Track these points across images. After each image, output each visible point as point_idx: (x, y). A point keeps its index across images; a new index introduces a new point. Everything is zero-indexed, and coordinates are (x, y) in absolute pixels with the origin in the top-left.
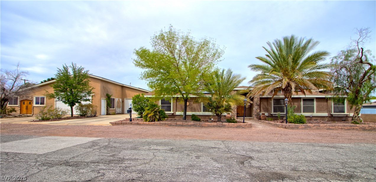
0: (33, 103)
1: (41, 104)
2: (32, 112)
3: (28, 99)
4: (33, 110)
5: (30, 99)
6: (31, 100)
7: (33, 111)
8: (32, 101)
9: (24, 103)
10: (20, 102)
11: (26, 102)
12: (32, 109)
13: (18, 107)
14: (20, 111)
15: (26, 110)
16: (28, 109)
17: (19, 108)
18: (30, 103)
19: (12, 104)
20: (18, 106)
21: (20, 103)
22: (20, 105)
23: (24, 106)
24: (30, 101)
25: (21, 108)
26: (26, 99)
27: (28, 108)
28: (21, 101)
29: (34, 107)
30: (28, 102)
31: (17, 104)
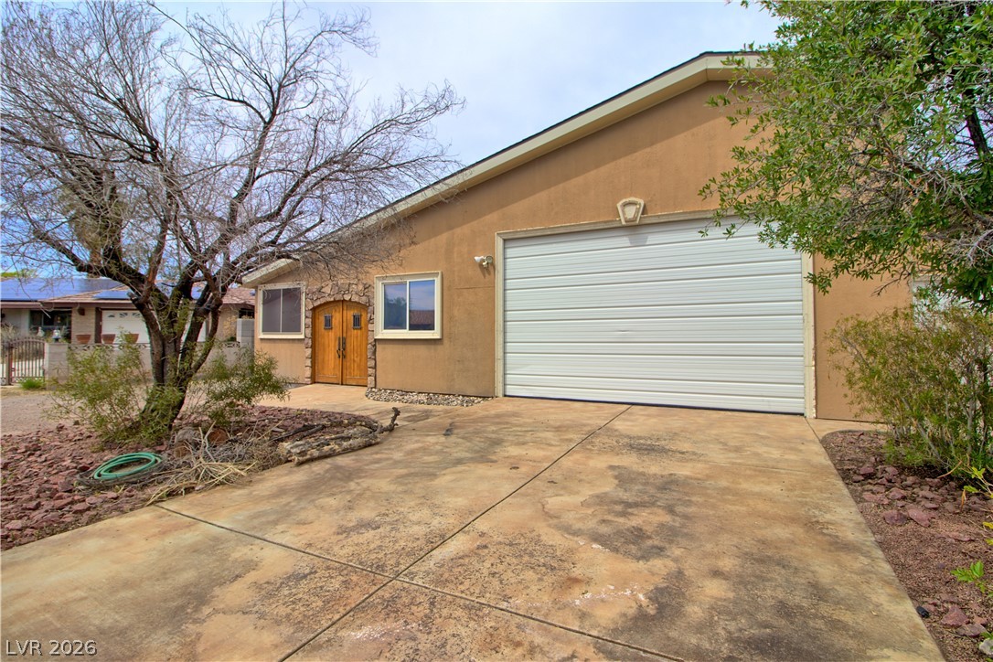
0: (371, 320)
1: (412, 327)
2: (371, 371)
3: (347, 297)
4: (371, 363)
5: (355, 298)
6: (363, 300)
7: (375, 367)
8: (367, 307)
9: (328, 324)
10: (310, 314)
11: (337, 318)
12: (369, 355)
13: (303, 346)
14: (313, 366)
15: (338, 362)
16: (350, 355)
17: (309, 351)
18: (357, 321)
19: (275, 330)
20: (302, 337)
21: (309, 321)
22: (309, 331)
23: (330, 340)
24: (355, 312)
25: (313, 347)
26: (339, 297)
27: (349, 348)
28: (314, 309)
29: (379, 347)
30: (350, 314)
31: (298, 330)
